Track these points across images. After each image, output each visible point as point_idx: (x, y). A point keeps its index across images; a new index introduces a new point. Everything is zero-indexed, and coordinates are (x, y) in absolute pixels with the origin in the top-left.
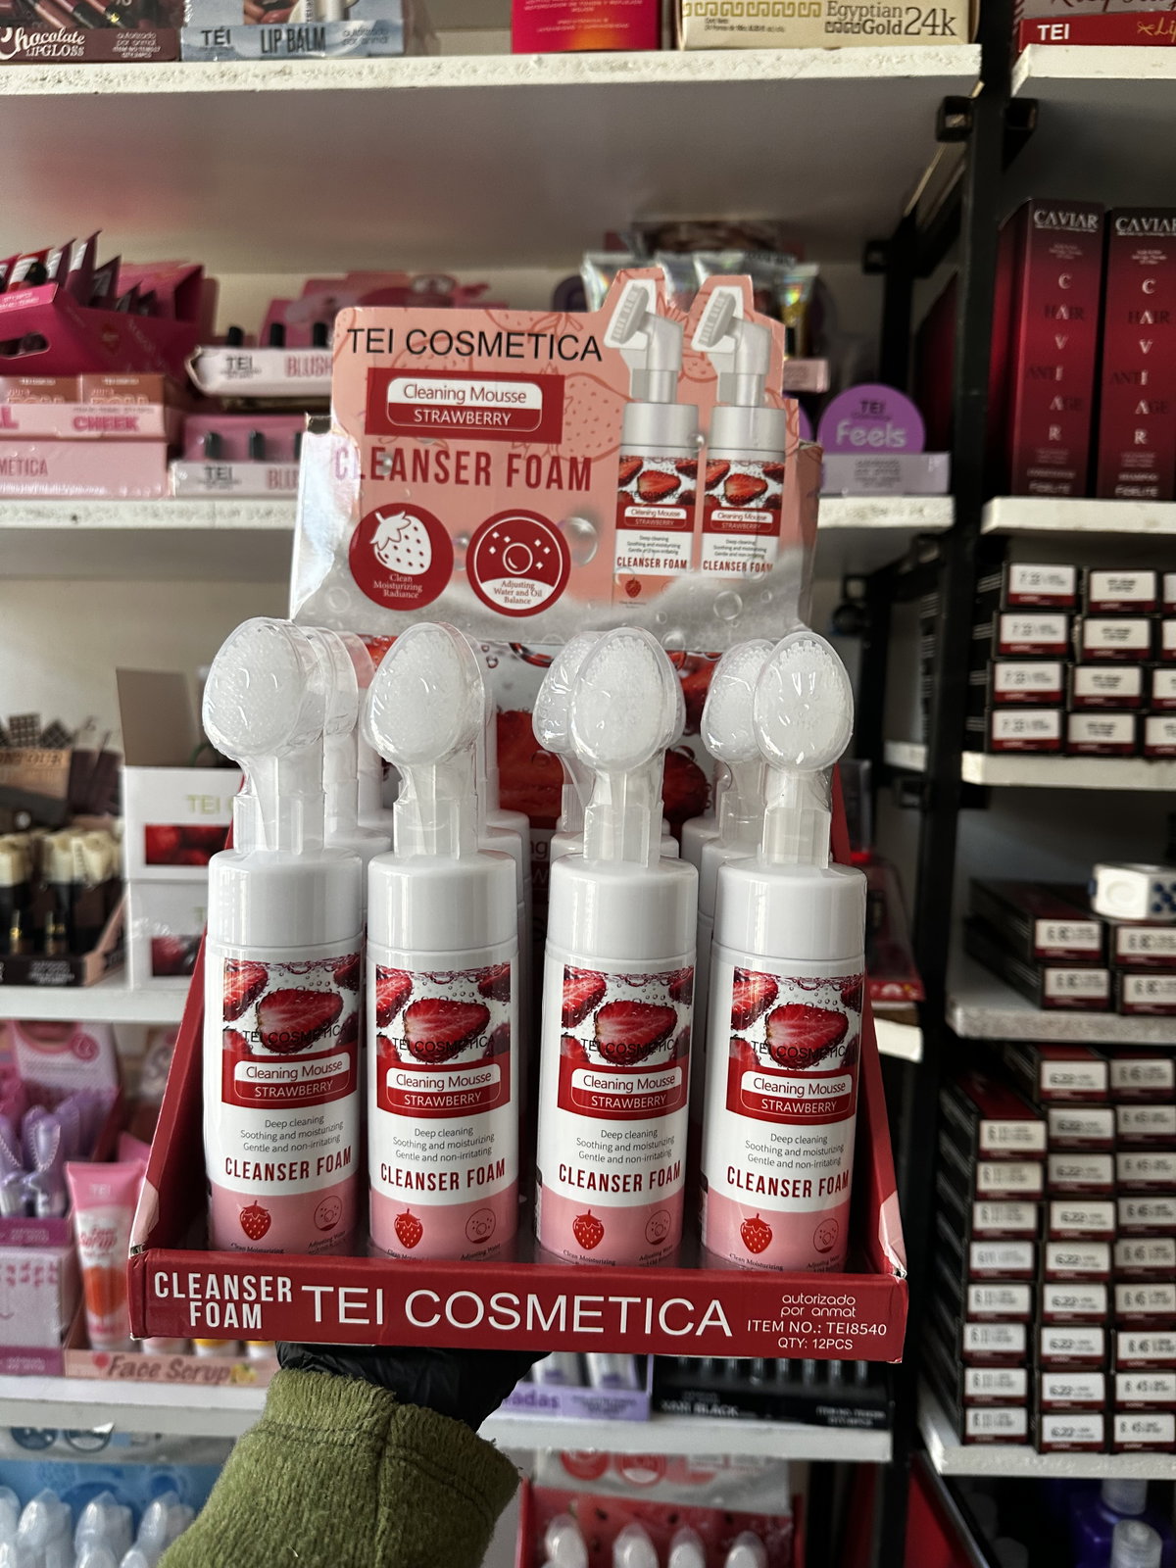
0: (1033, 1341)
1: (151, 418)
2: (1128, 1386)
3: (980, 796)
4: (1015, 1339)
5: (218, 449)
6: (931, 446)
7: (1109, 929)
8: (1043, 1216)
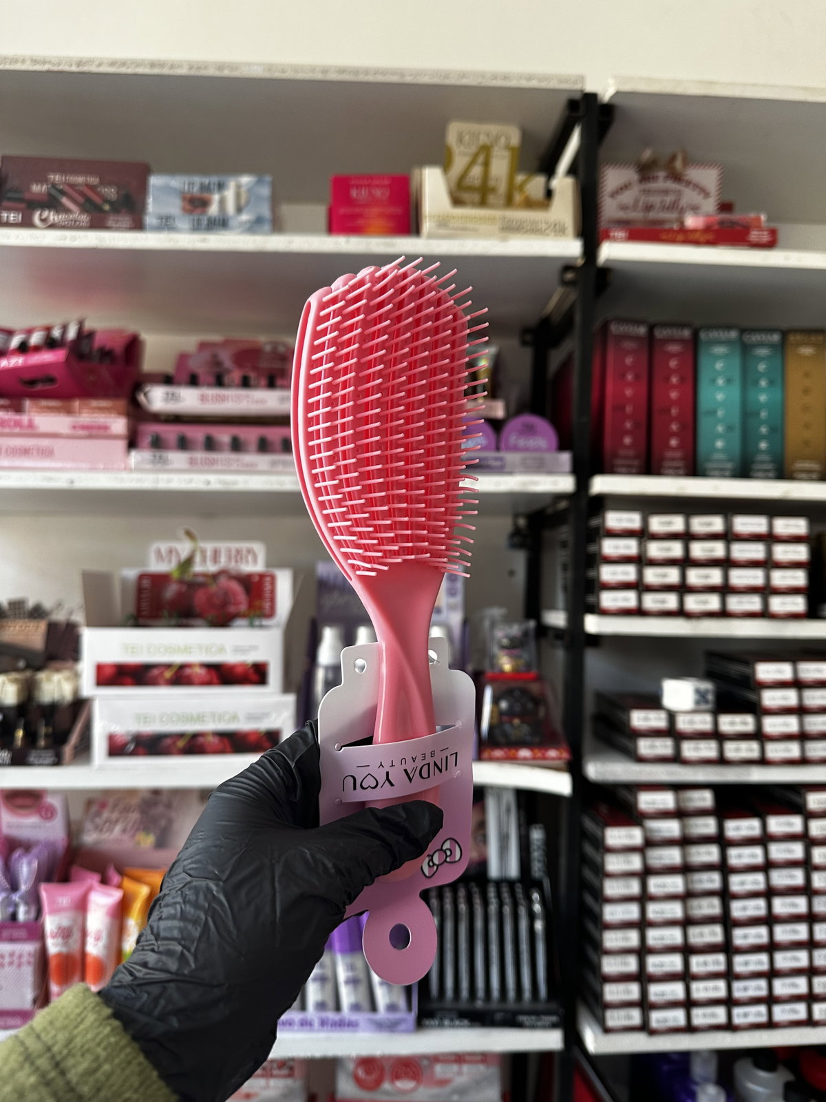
0: (642, 964)
1: (119, 425)
2: (698, 990)
3: (596, 640)
4: (631, 964)
5: (158, 444)
6: (562, 447)
7: (672, 716)
8: (644, 886)
